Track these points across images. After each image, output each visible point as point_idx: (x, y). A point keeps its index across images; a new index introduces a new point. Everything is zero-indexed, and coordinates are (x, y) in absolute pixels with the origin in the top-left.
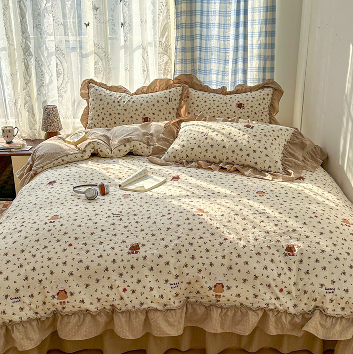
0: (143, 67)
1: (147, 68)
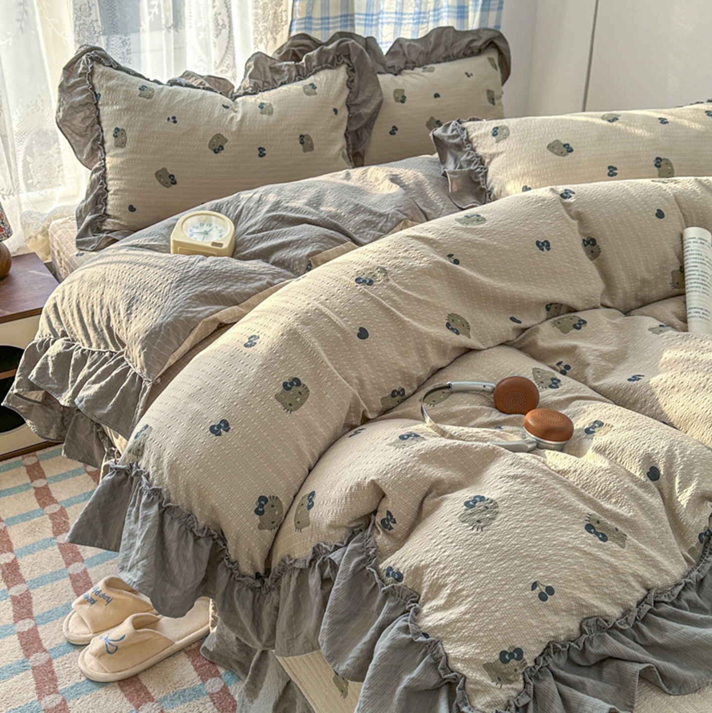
0: (218, 14)
1: (228, 18)
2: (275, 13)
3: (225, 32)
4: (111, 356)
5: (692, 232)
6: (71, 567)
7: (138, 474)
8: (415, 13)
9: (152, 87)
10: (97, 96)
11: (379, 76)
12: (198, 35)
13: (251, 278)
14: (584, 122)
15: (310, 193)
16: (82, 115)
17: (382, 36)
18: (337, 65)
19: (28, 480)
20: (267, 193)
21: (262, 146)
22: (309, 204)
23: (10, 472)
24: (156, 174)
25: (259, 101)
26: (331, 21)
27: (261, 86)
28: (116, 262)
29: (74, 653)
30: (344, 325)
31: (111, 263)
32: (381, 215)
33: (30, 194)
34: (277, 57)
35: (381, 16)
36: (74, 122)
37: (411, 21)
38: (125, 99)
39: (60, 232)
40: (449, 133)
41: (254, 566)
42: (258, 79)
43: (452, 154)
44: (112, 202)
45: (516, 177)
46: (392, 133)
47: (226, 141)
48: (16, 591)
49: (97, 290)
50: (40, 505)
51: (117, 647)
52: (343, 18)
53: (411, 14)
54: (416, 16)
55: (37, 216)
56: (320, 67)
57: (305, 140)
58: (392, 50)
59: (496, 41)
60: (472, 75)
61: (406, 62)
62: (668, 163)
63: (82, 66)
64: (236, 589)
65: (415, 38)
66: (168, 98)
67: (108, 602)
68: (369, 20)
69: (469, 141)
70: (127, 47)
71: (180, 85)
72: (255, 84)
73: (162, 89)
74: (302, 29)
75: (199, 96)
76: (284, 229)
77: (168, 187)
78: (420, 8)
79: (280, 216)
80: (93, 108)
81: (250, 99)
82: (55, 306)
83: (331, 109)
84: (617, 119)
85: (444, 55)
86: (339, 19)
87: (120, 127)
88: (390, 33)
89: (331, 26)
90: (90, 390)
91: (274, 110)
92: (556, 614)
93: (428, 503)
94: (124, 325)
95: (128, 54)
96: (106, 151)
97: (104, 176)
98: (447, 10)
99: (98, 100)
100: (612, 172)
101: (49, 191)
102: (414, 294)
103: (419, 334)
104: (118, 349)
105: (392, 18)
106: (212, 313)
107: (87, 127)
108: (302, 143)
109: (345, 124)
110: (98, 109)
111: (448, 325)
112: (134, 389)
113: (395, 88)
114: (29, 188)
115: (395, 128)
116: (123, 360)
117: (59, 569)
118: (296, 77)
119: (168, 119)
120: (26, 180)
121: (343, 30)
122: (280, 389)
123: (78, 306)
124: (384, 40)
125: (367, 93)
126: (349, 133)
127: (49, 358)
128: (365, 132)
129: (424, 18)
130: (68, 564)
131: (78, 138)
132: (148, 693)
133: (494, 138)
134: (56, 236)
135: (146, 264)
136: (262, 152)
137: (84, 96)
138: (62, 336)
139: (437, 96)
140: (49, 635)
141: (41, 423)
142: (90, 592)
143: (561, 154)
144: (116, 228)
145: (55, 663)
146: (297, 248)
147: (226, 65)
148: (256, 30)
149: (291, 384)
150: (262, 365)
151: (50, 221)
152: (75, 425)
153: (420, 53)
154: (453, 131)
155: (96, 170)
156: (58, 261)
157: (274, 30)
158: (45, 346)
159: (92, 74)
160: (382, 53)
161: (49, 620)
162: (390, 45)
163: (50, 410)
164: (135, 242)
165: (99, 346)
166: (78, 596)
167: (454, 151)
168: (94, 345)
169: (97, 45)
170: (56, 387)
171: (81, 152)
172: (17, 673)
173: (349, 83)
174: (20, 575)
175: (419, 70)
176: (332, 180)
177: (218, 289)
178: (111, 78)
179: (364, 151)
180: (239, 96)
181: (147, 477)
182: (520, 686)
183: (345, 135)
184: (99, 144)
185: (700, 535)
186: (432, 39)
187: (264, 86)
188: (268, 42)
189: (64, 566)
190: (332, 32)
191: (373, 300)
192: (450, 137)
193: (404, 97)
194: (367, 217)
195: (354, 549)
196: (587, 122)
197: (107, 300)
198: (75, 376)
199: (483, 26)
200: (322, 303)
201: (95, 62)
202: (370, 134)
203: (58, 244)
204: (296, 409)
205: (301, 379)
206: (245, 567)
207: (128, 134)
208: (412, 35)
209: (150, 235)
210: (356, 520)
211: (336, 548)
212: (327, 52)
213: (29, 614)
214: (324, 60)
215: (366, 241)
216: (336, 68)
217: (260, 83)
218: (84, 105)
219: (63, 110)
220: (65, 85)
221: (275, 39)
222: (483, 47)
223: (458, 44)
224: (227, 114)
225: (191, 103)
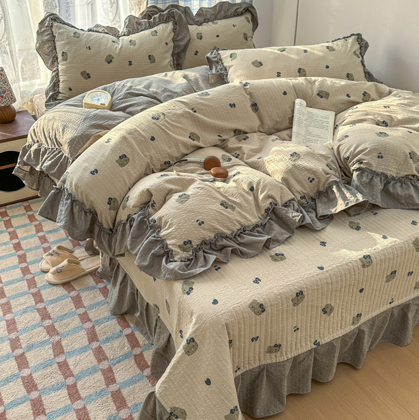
3: (115, 5)
4: (56, 150)
5: (298, 101)
6: (44, 244)
7: (64, 189)
9: (79, 32)
10: (54, 37)
11: (189, 26)
12: (103, 6)
13: (115, 119)
14: (269, 52)
15: (146, 83)
16: (47, 45)
17: (193, 6)
18: (168, 21)
19: (25, 212)
20: (127, 82)
21: (131, 61)
22: (145, 87)
23: (17, 208)
24: (81, 73)
25: (130, 39)
27: (132, 31)
28: (59, 111)
29: (43, 275)
30: (145, 135)
31: (57, 111)
32: (175, 93)
33: (24, 82)
34: (140, 17)
36: (44, 49)
38: (67, 38)
39: (38, 100)
40: (213, 56)
41: (109, 226)
42: (130, 28)
43: (215, 65)
44: (61, 85)
45: (238, 77)
46: (196, 54)
47: (113, 58)
48: (20, 253)
49: (51, 122)
50: (30, 221)
51: (61, 271)
55: (27, 93)
56: (160, 22)
57: (151, 57)
58: (198, 13)
59: (249, 9)
60: (236, 26)
61: (205, 19)
62: (304, 71)
63: (47, 22)
64: (102, 233)
65: (210, 7)
66: (87, 38)
67: (58, 255)
69: (221, 60)
70: (68, 13)
71: (93, 31)
72: (129, 30)
73: (84, 34)
74: (153, 3)
75: (101, 37)
76: (132, 98)
77: (87, 79)
79: (131, 92)
80: (52, 42)
81: (126, 38)
82: (34, 130)
83: (164, 43)
84: (284, 50)
85: (224, 16)
87: (65, 51)
88: (198, 5)
90: (48, 163)
91: (137, 43)
92: (205, 230)
93: (167, 197)
94: (61, 137)
96: (59, 62)
97: (58, 74)
99: (55, 39)
100: (279, 75)
101: (33, 81)
102: (175, 124)
103: (176, 140)
104: (59, 147)
106: (98, 132)
107: (50, 51)
108: (150, 59)
109: (172, 49)
110: (55, 43)
111: (190, 137)
112: (65, 162)
113: (197, 32)
114: (24, 79)
115: (197, 52)
116: (61, 151)
117: (38, 245)
118: (148, 27)
119: (87, 48)
120: (22, 76)
121: (173, 4)
122: (118, 158)
123: (43, 129)
124: (194, 8)
125: (183, 35)
126: (174, 54)
127: (32, 152)
128: (182, 54)
130: (42, 244)
131: (46, 56)
132: (74, 288)
133: (231, 59)
134: (36, 102)
135: (71, 112)
136: (130, 63)
137: (48, 37)
138: (37, 142)
139: (218, 36)
140: (33, 269)
141: (30, 182)
142: (51, 251)
143: (258, 67)
144: (63, 98)
145: (36, 278)
146: (137, 106)
147: (116, 21)
148: (131, 4)
149: (123, 157)
150: (111, 149)
151: (34, 95)
152: (44, 183)
153: (212, 15)
154: (214, 55)
155: (54, 71)
156: (37, 114)
157: (139, 4)
158: (30, 146)
159: (52, 26)
160: (193, 15)
161: (33, 263)
162: (197, 11)
163: (33, 176)
164: (68, 103)
165: (52, 146)
166: (45, 253)
167: (216, 64)
168: (50, 145)
169: (54, 12)
170: (35, 163)
171: (48, 63)
172: (20, 281)
173: (174, 30)
174: (21, 247)
175: (210, 23)
176: (158, 76)
177: (101, 123)
178: (60, 28)
179: (182, 63)
180: (121, 36)
181: (67, 190)
182: (191, 253)
183: (172, 55)
184: (55, 58)
185: (265, 209)
186: (218, 8)
187: (133, 31)
188: (136, 10)
189: (40, 244)
190: (167, 5)
191: (158, 125)
192: (213, 58)
193: (202, 37)
194: (169, 93)
195: (141, 214)
196: (271, 52)
197: (55, 127)
198: (42, 159)
200: (137, 127)
201: (53, 21)
202: (185, 54)
203: (37, 106)
204: (124, 166)
205: (127, 155)
206: (105, 225)
207: (68, 55)
208: (208, 6)
209: (75, 100)
210: (143, 204)
211: (135, 214)
212: (163, 15)
213: (25, 261)
214: (162, 19)
216: (167, 23)
217: (131, 30)
218: (48, 41)
219: (39, 43)
220: (40, 31)
221: (140, 8)
222: (243, 11)
223: (231, 10)
224: (114, 45)
225: (97, 40)
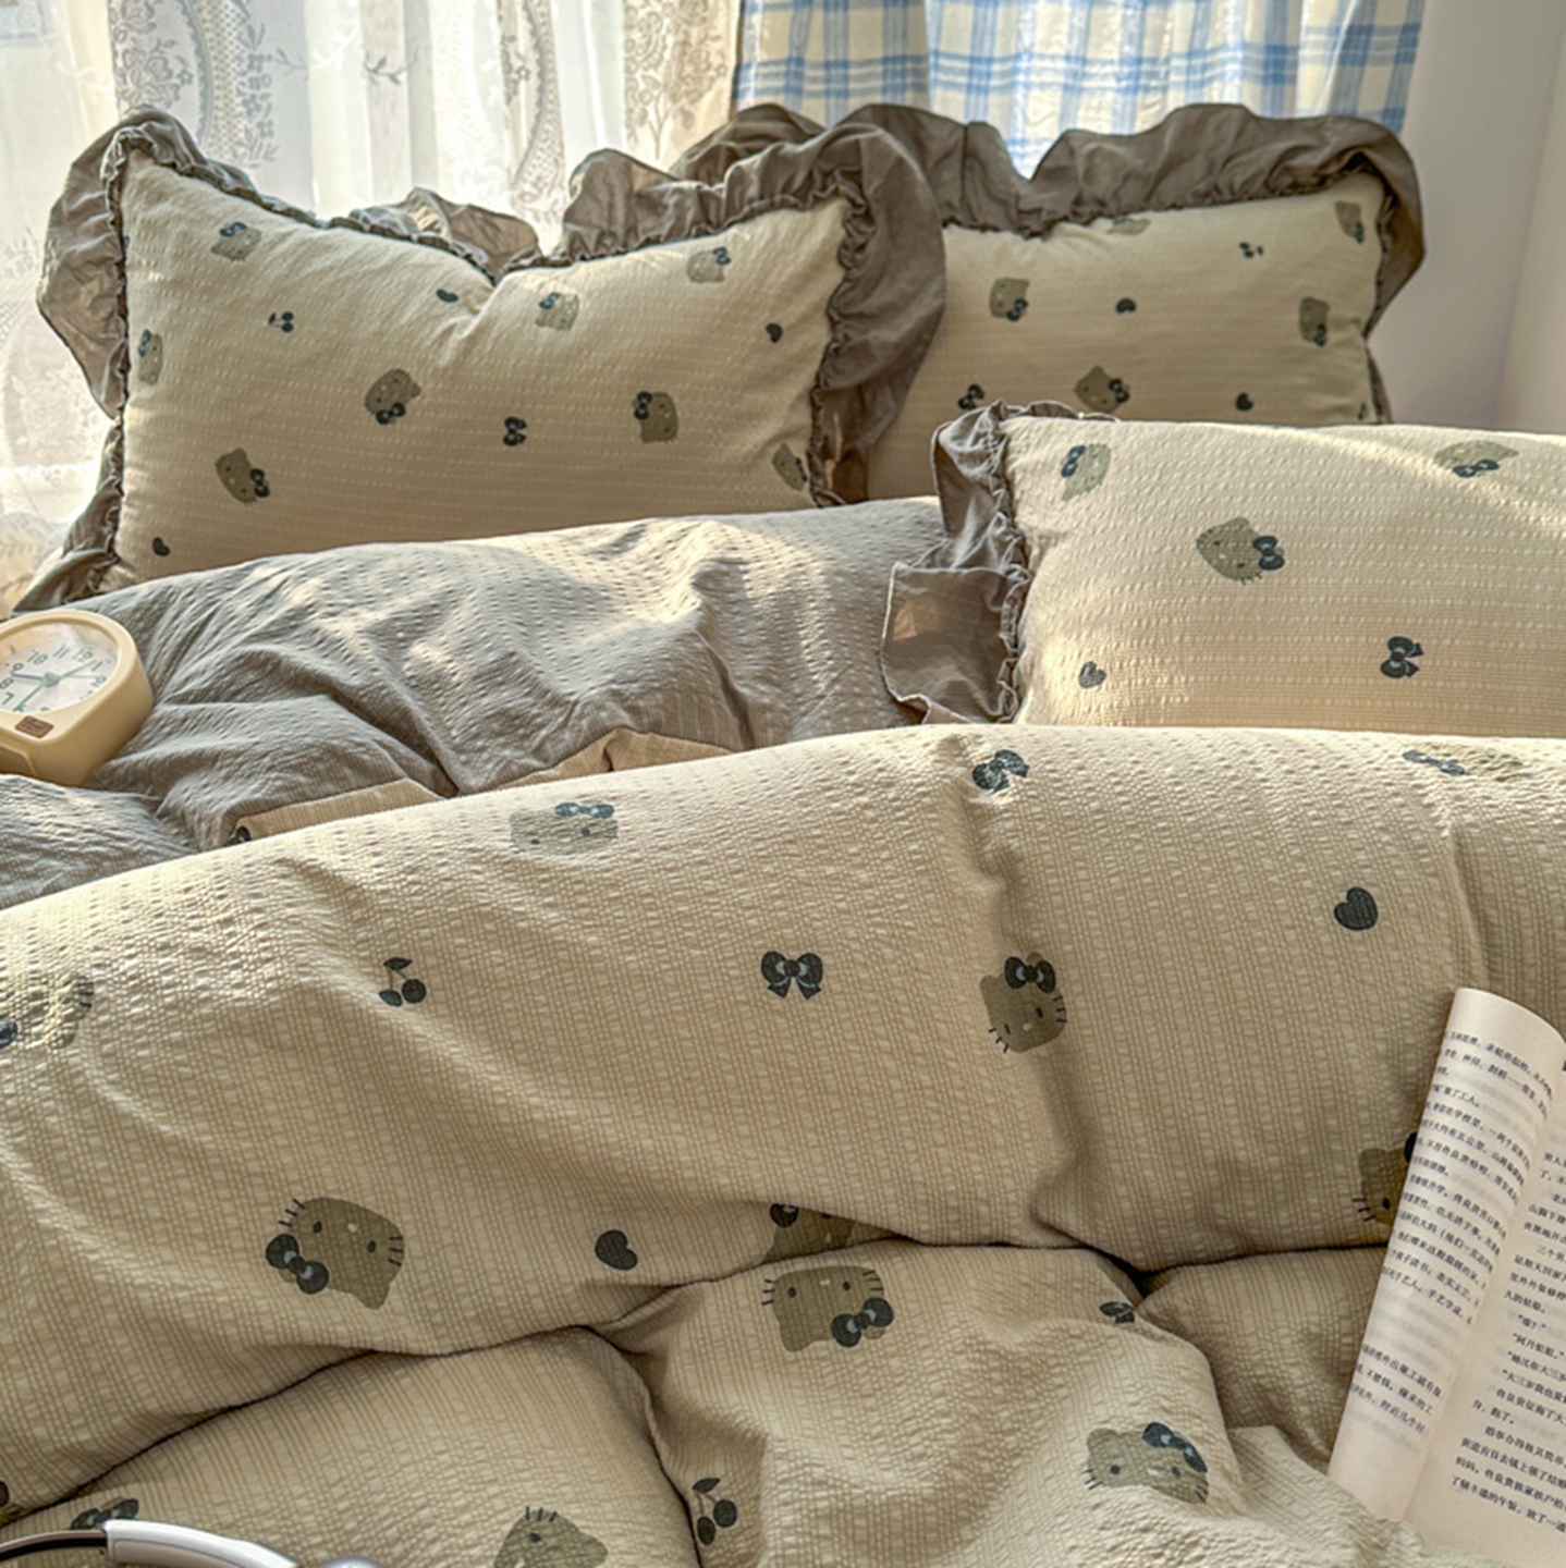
0: (508, 38)
1: (538, 47)
2: (685, 43)
5: (1478, 1014)
8: (1122, 62)
9: (261, 227)
10: (124, 243)
11: (949, 232)
17: (1026, 121)
18: (817, 200)
21: (519, 417)
24: (219, 465)
26: (852, 71)
27: (591, 245)
33: (23, 471)
34: (675, 166)
35: (1023, 64)
36: (77, 304)
37: (1112, 83)
38: (176, 257)
40: (967, 447)
42: (587, 224)
43: (979, 507)
45: (1073, 627)
47: (416, 391)
52: (890, 67)
53: (1111, 62)
54: (1126, 70)
56: (766, 202)
57: (651, 407)
58: (1049, 164)
59: (1372, 155)
60: (1260, 251)
61: (1078, 201)
63: (106, 162)
65: (1125, 131)
66: (290, 261)
68: (980, 74)
69: (1005, 480)
71: (357, 227)
72: (574, 237)
73: (284, 237)
74: (776, 91)
75: (385, 260)
77: (246, 501)
78: (1140, 47)
80: (116, 271)
81: (532, 279)
83: (758, 326)
84: (1493, 466)
85: (1202, 187)
86: (879, 69)
87: (153, 331)
88: (1050, 115)
89: (852, 86)
91: (580, 317)
95: (263, 135)
96: (129, 388)
97: (119, 454)
98: (1240, 55)
99: (124, 254)
100: (1398, 661)
102: (142, 1112)
105: (1054, 71)
108: (641, 415)
109: (813, 367)
110: (123, 276)
111: (276, 1250)
113: (999, 273)
114: (20, 456)
115: (976, 392)
118: (695, 222)
119: (272, 319)
121: (889, 99)
124: (1030, 133)
125: (904, 284)
126: (829, 393)
128: (886, 398)
129: (1153, 75)
131: (92, 347)
133: (1062, 483)
136: (515, 431)
139: (1126, 306)
147: (532, 178)
148: (632, 87)
153: (1126, 178)
155: (112, 434)
157: (685, 89)
159: (120, 183)
162: (1046, 147)
173: (848, 253)
175: (1103, 224)
178: (160, 196)
180: (518, 268)
183: (810, 398)
186: (1167, 141)
187: (599, 242)
188: (662, 125)
190: (854, 104)
192: (966, 457)
193: (1022, 304)
199: (1343, 107)
201: (136, 153)
207: (168, 349)
208: (1114, 124)
212: (791, 162)
214: (780, 183)
215: (473, 782)
216: (812, 207)
217: (591, 237)
218: (99, 261)
219: (53, 273)
220: (65, 208)
221: (688, 118)
222: (1333, 169)
223: (1253, 154)
224: (439, 317)
225: (348, 279)
